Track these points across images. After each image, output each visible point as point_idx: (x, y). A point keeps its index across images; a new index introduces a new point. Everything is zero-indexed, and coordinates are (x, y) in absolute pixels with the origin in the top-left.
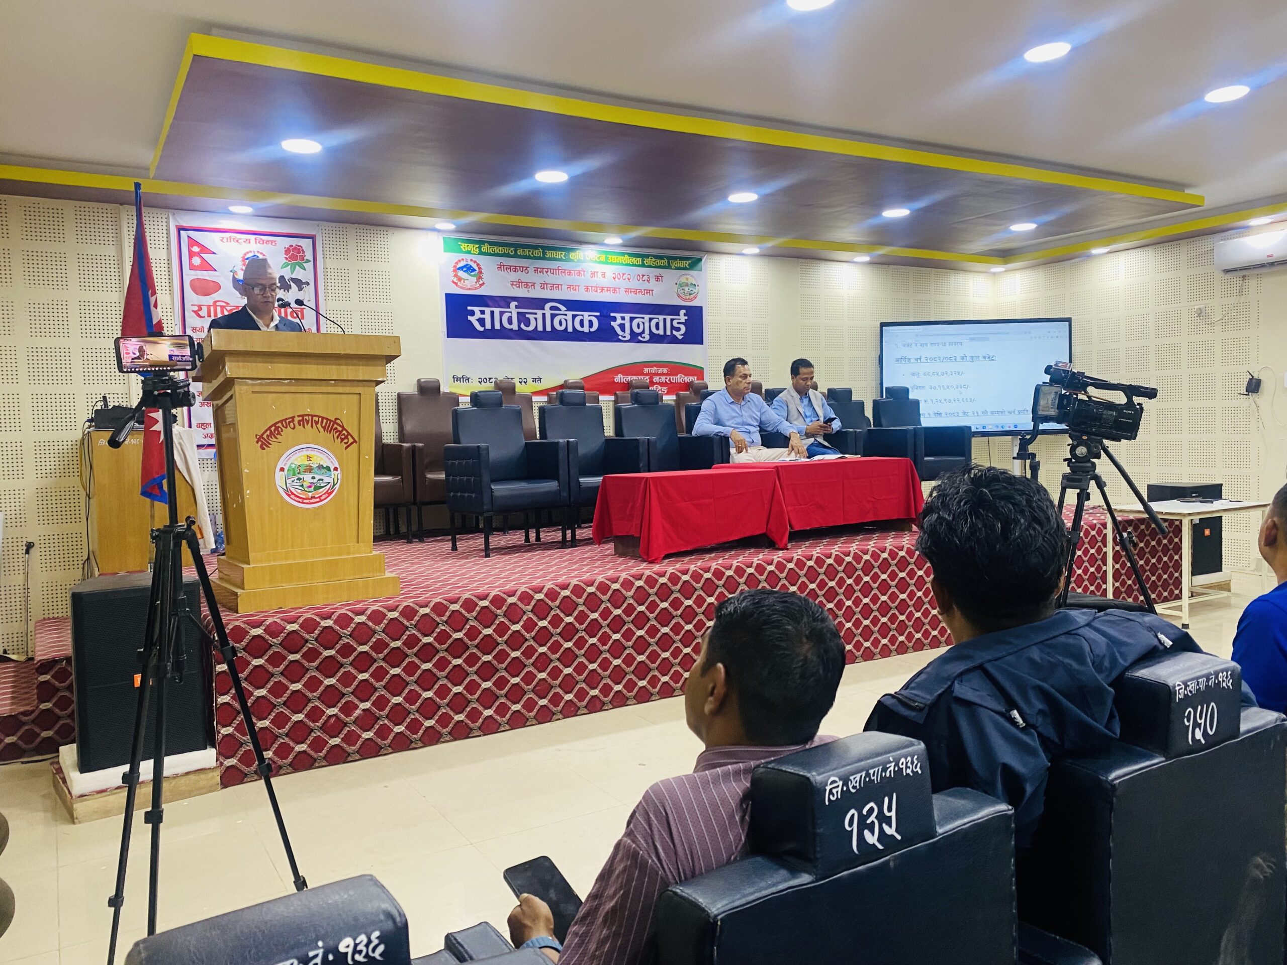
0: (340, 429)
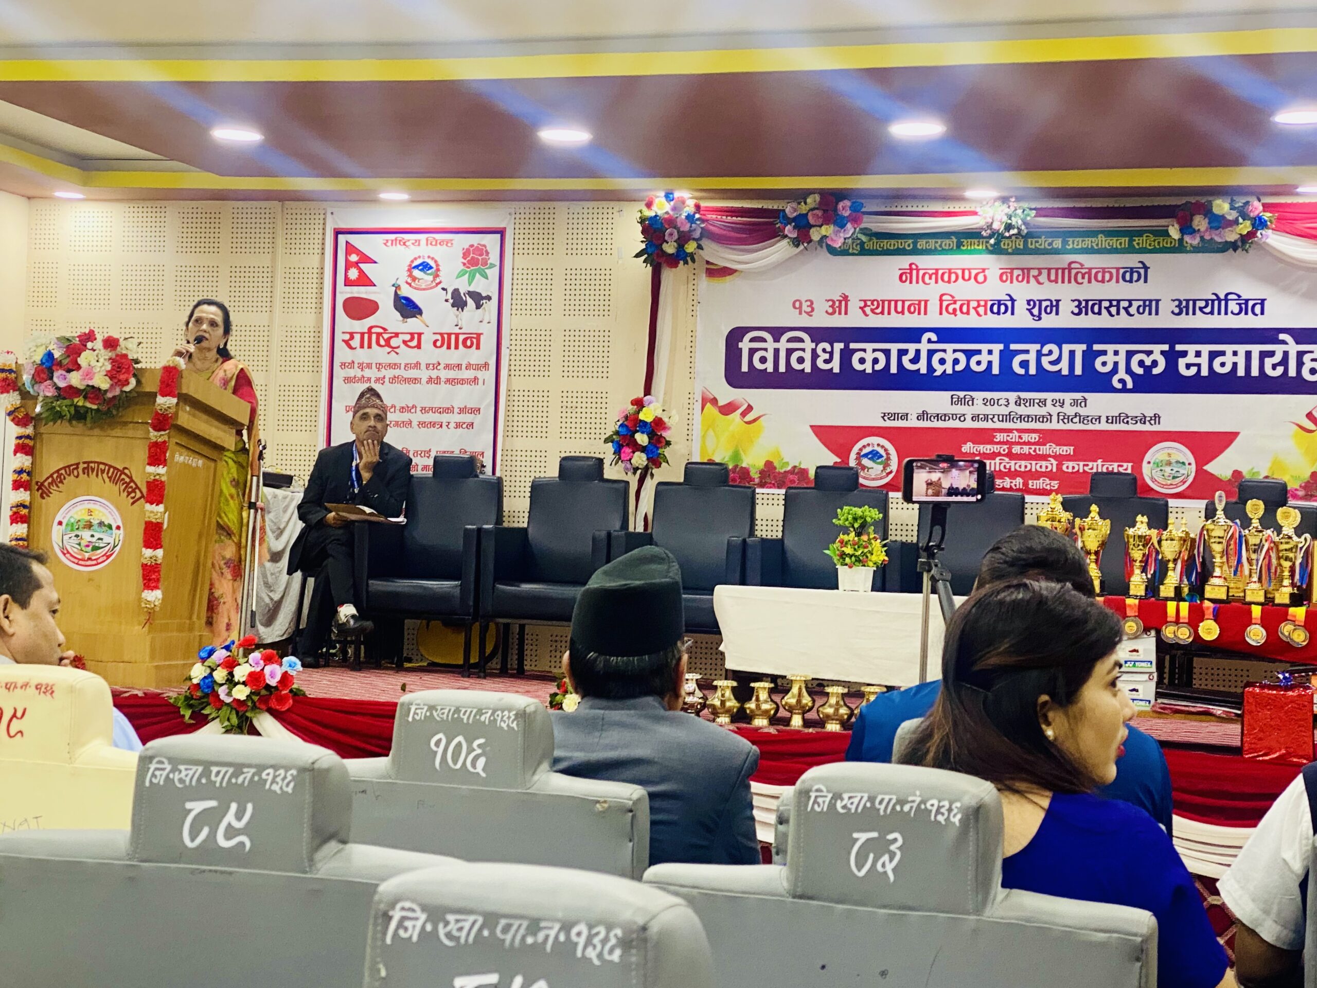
0: (127, 480)
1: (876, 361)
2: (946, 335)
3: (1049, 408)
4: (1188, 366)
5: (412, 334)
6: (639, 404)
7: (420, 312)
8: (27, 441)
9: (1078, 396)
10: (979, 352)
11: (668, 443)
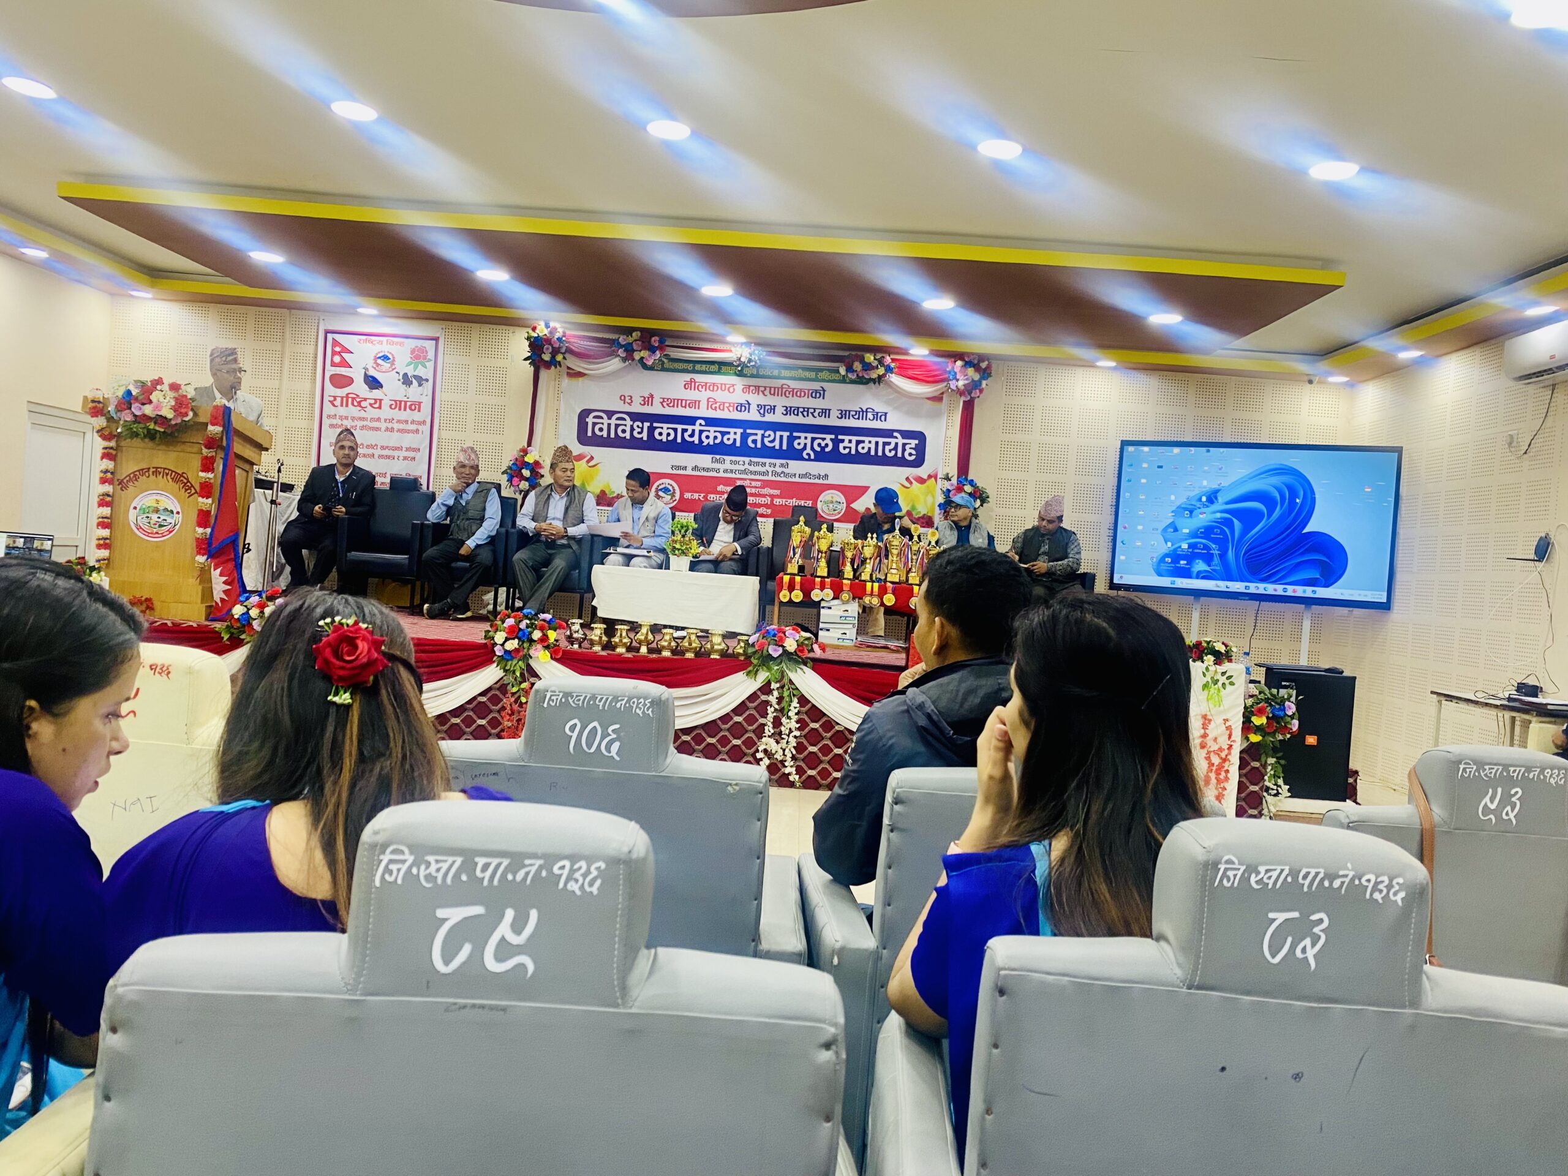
0: (185, 481)
1: (668, 434)
2: (710, 422)
3: (767, 467)
4: (845, 448)
5: (375, 400)
6: (525, 452)
7: (381, 386)
8: (111, 451)
9: (784, 461)
10: (729, 433)
11: (542, 476)
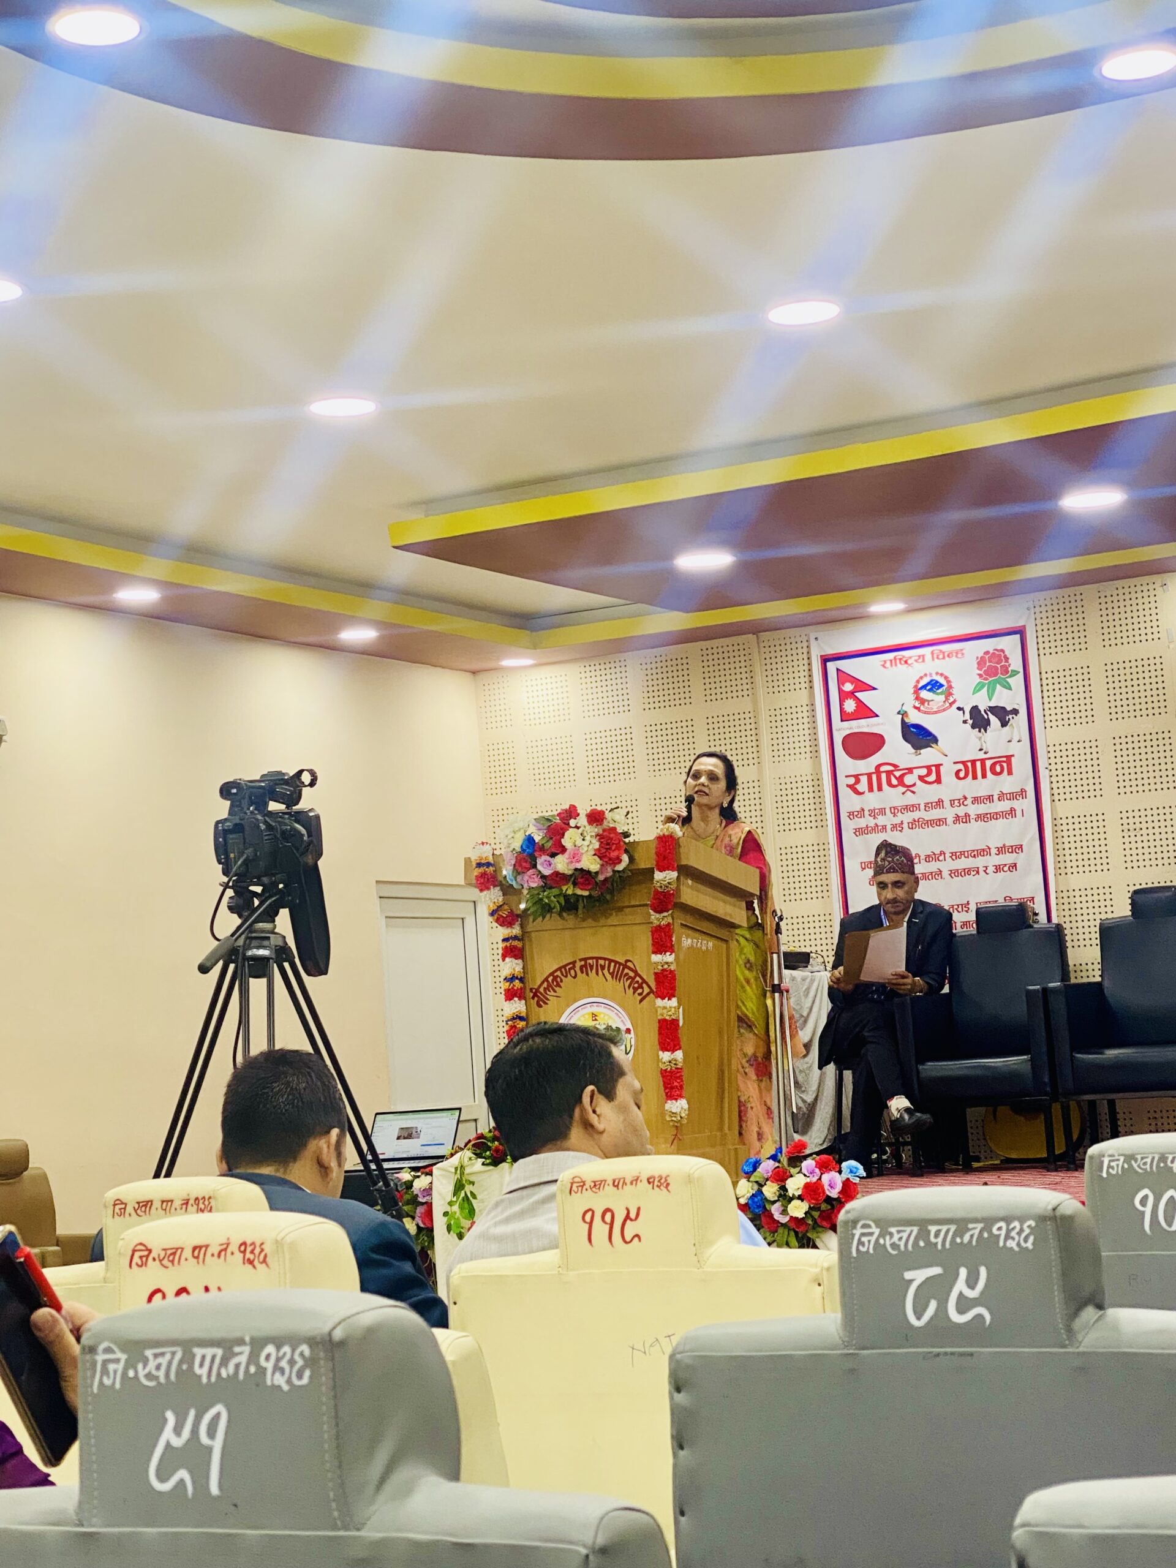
0: (632, 974)
5: (929, 768)
7: (935, 740)
8: (516, 943)
